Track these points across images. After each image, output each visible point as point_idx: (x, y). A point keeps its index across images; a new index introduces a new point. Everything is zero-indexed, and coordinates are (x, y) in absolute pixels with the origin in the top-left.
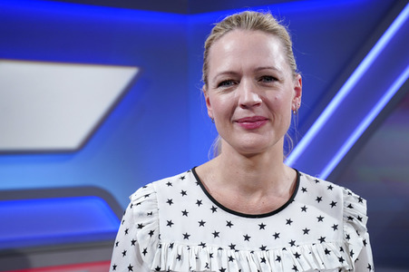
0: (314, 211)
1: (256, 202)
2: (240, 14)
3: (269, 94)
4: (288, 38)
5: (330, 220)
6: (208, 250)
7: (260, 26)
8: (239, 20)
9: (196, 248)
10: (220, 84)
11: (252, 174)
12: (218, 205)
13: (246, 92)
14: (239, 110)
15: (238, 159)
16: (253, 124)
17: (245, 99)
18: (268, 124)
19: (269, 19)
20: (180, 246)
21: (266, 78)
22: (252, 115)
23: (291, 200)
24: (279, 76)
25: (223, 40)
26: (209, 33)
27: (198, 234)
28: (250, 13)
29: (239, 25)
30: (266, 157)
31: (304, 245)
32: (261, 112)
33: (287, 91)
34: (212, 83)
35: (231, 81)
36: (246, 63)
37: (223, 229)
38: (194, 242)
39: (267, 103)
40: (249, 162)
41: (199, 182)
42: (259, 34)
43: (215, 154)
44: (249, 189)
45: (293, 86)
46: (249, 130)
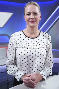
0: (43, 38)
1: (33, 36)
2: (31, 2)
3: (36, 17)
4: (39, 7)
5: (45, 39)
6: (25, 44)
7: (34, 4)
8: (31, 3)
9: (23, 44)
10: (27, 15)
11: (32, 31)
12: (26, 36)
13: (32, 16)
14: (30, 19)
15: (30, 28)
16: (33, 22)
17: (31, 17)
18: (35, 22)
19: (36, 3)
20: (20, 43)
21: (35, 14)
22: (33, 20)
23: (39, 36)
24: (37, 13)
25: (28, 7)
26: (25, 5)
27: (23, 41)
28: (33, 2)
29: (31, 4)
30: (35, 28)
31: (41, 43)
32: (34, 20)
33: (39, 16)
34: (26, 15)
35: (29, 14)
36: (32, 11)
37: (27, 40)
38: (22, 43)
39: (35, 18)
40: (32, 29)
41: (23, 33)
42: (34, 6)
43: (26, 28)
44: (32, 34)
45: (40, 16)
46: (32, 23)
